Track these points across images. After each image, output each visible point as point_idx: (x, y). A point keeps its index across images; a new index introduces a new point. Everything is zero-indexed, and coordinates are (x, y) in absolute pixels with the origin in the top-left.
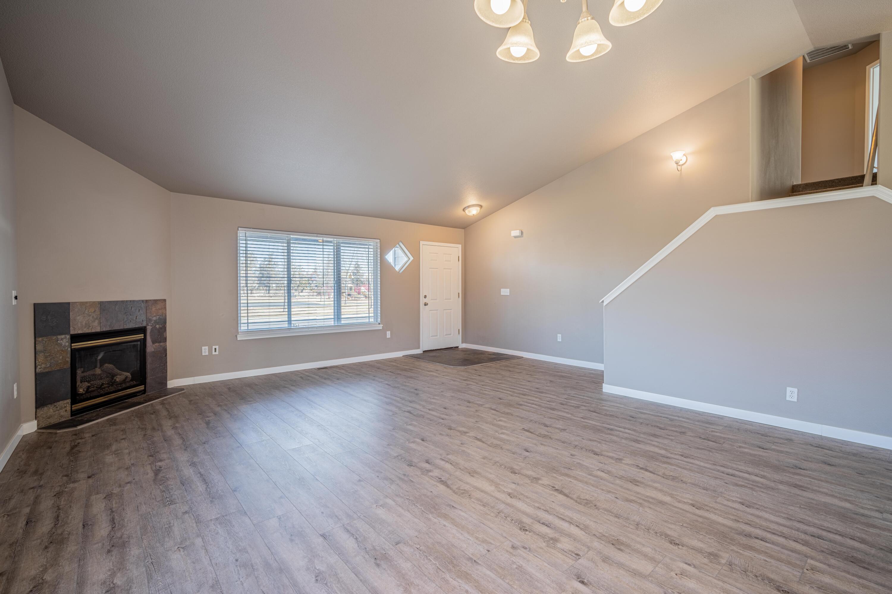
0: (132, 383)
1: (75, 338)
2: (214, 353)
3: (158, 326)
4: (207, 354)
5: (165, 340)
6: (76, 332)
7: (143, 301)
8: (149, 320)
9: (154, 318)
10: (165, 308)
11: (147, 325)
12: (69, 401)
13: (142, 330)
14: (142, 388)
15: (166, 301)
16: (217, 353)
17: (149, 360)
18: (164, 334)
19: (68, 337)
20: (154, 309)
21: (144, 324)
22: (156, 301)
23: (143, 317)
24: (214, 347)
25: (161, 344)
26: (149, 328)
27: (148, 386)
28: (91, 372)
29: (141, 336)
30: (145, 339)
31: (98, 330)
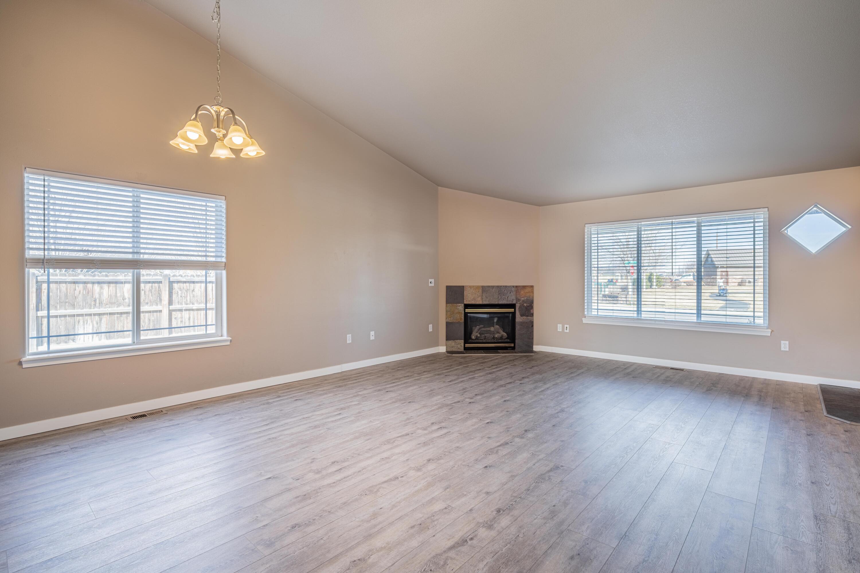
0: (506, 340)
1: (467, 306)
2: (565, 331)
3: (525, 305)
4: (561, 330)
5: (532, 315)
6: (467, 303)
7: (513, 286)
8: (518, 300)
9: (523, 299)
10: (533, 292)
11: (517, 303)
12: (463, 341)
13: (513, 306)
14: (512, 345)
15: (533, 287)
16: (568, 331)
17: (518, 327)
18: (531, 311)
19: (463, 305)
20: (522, 292)
21: (514, 302)
22: (524, 287)
23: (514, 297)
24: (566, 326)
25: (529, 317)
26: (518, 306)
27: (516, 344)
28: (488, 329)
29: (512, 310)
30: (514, 314)
31: (481, 303)
